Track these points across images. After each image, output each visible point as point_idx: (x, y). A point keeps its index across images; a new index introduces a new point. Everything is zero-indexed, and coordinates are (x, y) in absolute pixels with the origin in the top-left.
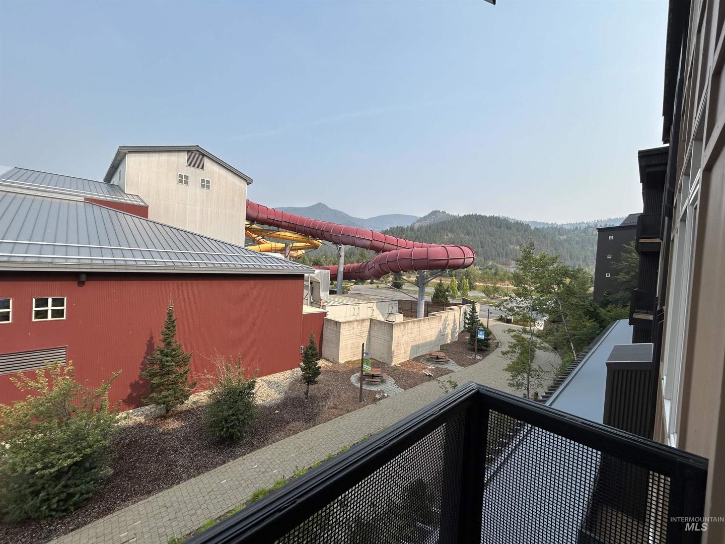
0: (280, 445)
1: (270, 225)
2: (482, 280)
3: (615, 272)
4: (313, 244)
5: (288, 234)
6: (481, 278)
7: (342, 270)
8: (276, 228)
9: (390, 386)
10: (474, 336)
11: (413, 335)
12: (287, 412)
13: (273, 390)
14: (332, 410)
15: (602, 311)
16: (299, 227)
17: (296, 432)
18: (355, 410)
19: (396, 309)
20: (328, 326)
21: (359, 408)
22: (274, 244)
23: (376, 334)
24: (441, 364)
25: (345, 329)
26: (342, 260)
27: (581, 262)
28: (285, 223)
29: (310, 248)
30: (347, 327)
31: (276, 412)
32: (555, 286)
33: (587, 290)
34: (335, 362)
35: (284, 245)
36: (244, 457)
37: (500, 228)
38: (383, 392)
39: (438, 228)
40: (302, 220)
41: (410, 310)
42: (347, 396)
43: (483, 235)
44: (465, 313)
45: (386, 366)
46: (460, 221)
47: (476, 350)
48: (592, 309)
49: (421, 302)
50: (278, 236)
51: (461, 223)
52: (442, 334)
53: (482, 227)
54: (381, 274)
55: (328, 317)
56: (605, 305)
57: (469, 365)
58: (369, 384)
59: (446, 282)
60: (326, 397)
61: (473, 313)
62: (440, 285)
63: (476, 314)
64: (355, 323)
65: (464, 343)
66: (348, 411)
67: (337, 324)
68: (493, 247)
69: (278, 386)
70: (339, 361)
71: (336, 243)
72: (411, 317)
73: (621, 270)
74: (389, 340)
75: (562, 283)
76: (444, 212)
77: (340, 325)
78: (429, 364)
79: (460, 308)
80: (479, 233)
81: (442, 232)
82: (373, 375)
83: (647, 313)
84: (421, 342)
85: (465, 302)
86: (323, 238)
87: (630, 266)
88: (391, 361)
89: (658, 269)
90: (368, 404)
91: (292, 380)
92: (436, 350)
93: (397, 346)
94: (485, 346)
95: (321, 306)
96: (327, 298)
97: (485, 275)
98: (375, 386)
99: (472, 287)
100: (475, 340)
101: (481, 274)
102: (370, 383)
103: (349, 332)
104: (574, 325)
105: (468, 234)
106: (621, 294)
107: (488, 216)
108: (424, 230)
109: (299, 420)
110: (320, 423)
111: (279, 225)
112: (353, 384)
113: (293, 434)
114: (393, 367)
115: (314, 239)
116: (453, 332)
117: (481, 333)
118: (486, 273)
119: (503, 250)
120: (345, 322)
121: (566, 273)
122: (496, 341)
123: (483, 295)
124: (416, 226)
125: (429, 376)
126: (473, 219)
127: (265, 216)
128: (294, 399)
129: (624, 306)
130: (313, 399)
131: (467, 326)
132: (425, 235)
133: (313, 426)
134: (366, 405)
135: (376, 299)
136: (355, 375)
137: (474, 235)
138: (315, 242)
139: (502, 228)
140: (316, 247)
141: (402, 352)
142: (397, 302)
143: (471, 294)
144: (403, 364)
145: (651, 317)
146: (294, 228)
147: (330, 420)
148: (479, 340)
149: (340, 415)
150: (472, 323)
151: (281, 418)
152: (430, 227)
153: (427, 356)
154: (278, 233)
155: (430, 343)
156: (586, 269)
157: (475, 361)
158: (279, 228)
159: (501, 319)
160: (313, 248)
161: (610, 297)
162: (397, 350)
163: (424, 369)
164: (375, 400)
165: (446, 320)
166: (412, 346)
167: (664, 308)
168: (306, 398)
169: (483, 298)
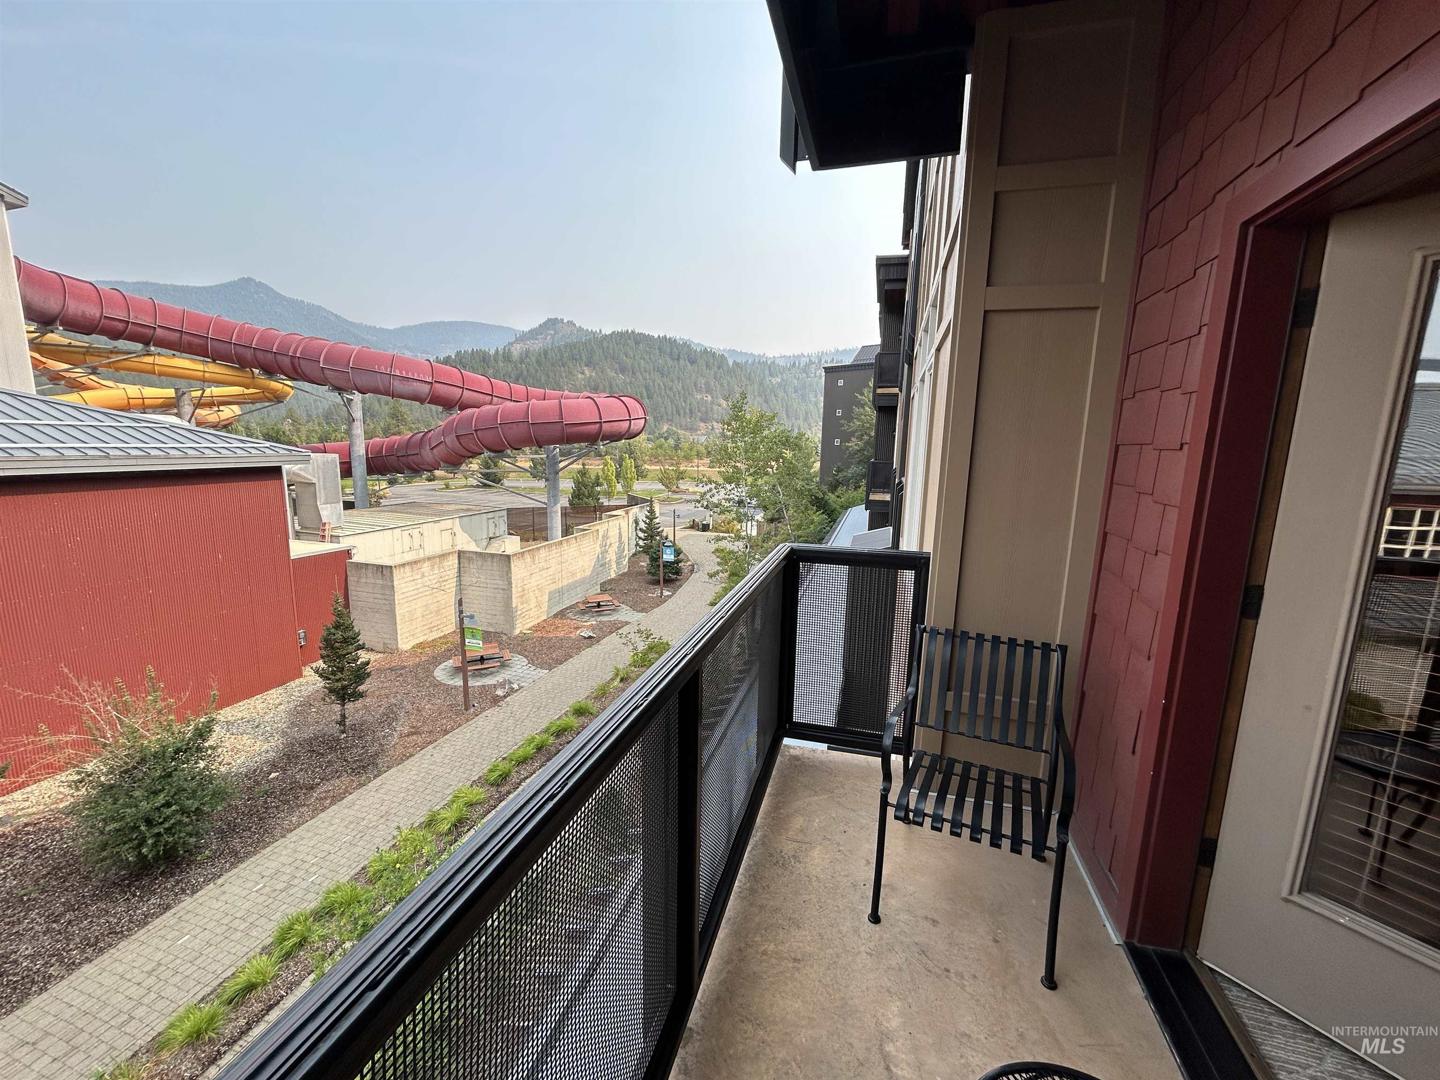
0: (308, 831)
1: (116, 335)
2: (655, 459)
3: (846, 437)
4: (265, 389)
5: (184, 363)
6: (652, 455)
7: (362, 452)
8: (139, 346)
9: (519, 668)
10: (655, 560)
11: (551, 571)
12: (301, 770)
13: (246, 737)
14: (411, 738)
15: (831, 497)
16: (215, 343)
17: (336, 799)
18: (460, 725)
19: (504, 527)
20: (360, 578)
21: (468, 721)
22: (133, 391)
23: (474, 580)
24: (606, 615)
25: (403, 578)
26: (358, 430)
27: (800, 422)
28: (166, 332)
29: (260, 400)
30: (408, 574)
31: (273, 775)
32: (773, 463)
33: (811, 467)
34: (390, 650)
35: (170, 393)
36: (220, 881)
37: (678, 359)
38: (510, 683)
39: (562, 356)
40: (222, 327)
41: (530, 526)
42: (436, 708)
43: (650, 374)
44: (636, 522)
45: (504, 638)
46: (605, 344)
47: (662, 582)
48: (821, 495)
49: (554, 509)
50: (150, 367)
51: (608, 348)
52: (601, 563)
53: (647, 357)
54: (461, 456)
55: (355, 559)
56: (833, 488)
57: (654, 608)
58: (477, 676)
59: (595, 467)
60: (389, 717)
61: (651, 520)
62: (583, 473)
63: (657, 521)
64: (426, 564)
65: (641, 574)
66: (446, 732)
67: (384, 571)
68: (668, 396)
69: (257, 727)
70: (399, 646)
71: (339, 389)
72: (534, 540)
73: (852, 434)
74: (505, 587)
75: (782, 457)
76: (571, 323)
77: (391, 573)
78: (586, 618)
79: (627, 513)
80: (642, 369)
81: (571, 365)
82: (482, 657)
83: (884, 492)
84: (565, 583)
85: (634, 501)
86: (296, 374)
87: (863, 426)
88: (513, 627)
89: (895, 431)
90: (483, 710)
91: (292, 706)
92: (594, 593)
93: (522, 596)
94: (674, 574)
95: (328, 538)
96: (339, 518)
97: (660, 451)
98: (490, 677)
99: (641, 474)
100: (659, 566)
101: (652, 449)
102: (479, 674)
103: (413, 583)
104: (798, 522)
105: (623, 370)
106: (854, 470)
107: (656, 336)
108: (534, 359)
109: (337, 774)
110: (389, 768)
111: (146, 339)
112: (441, 684)
113: (331, 804)
114: (518, 636)
115: (270, 379)
116: (619, 558)
117: (668, 551)
118: (661, 447)
119: (685, 402)
120: (403, 565)
121: (786, 442)
122: (689, 563)
123: (661, 486)
124: (517, 350)
125: (590, 637)
126: (629, 341)
127: (92, 311)
128: (310, 742)
129: (857, 488)
130: (360, 731)
131: (641, 543)
132: (537, 371)
133: (375, 777)
134: (481, 713)
135: (457, 511)
136: (442, 666)
137: (634, 373)
138: (274, 385)
139: (682, 362)
140: (278, 398)
141: (532, 606)
142: (505, 513)
143: (639, 488)
144: (537, 628)
145: (888, 497)
146: (200, 345)
147: (411, 755)
148: (667, 565)
149: (431, 743)
150: (651, 539)
151: (291, 784)
152: (546, 353)
153: (580, 605)
154: (149, 359)
155: (583, 581)
156: (809, 434)
157: (662, 600)
158: (147, 343)
159: (693, 526)
160: (270, 400)
161: (840, 475)
162: (522, 604)
163: (577, 628)
164: (496, 701)
165: (606, 537)
166: (550, 593)
167: (903, 479)
168: (343, 732)
169: (660, 491)
